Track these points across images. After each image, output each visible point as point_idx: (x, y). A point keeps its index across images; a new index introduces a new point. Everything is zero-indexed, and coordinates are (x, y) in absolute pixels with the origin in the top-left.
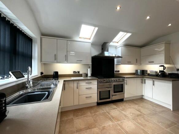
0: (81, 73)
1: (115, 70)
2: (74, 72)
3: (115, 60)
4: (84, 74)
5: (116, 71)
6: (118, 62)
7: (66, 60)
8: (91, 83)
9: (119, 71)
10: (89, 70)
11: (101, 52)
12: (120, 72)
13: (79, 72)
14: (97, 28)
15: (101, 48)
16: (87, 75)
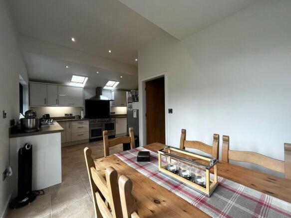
0: (73, 115)
1: (111, 111)
2: (66, 115)
3: (111, 102)
4: (77, 116)
5: (111, 113)
6: (113, 104)
7: (58, 103)
8: (82, 123)
9: (114, 113)
10: (82, 112)
11: (95, 95)
12: (116, 114)
13: (71, 115)
14: (87, 78)
15: (95, 91)
16: (80, 117)
